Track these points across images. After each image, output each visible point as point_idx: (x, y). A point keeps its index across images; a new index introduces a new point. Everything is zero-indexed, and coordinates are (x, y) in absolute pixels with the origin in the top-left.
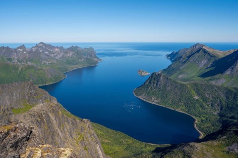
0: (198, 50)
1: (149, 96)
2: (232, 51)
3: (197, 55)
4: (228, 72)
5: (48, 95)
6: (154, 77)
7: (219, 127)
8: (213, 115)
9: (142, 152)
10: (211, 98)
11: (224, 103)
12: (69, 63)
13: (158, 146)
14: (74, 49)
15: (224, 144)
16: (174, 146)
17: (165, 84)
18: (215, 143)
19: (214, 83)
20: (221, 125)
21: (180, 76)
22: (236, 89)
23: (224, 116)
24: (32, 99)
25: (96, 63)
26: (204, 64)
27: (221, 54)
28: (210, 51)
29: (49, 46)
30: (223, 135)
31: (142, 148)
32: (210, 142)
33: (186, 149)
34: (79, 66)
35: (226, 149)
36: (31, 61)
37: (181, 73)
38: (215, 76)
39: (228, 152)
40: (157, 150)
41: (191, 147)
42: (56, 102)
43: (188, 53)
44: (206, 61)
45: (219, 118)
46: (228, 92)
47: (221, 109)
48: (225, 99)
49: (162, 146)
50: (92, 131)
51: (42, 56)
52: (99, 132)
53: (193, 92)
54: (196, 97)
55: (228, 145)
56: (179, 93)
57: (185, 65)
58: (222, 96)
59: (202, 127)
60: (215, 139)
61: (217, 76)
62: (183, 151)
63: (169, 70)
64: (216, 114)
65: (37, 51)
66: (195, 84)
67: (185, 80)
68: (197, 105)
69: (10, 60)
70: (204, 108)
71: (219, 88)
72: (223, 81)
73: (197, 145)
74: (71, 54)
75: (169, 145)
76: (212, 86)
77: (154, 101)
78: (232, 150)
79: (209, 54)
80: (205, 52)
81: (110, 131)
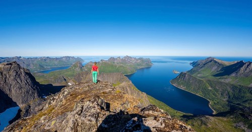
0: (210, 61)
1: (179, 84)
2: (236, 62)
3: (210, 64)
4: (233, 75)
5: (128, 80)
6: (182, 75)
7: (228, 109)
8: (223, 101)
9: (174, 116)
10: (220, 90)
11: (231, 94)
12: (139, 65)
13: (185, 114)
14: (141, 59)
15: (232, 121)
16: (195, 116)
17: (189, 79)
18: (225, 119)
19: (223, 81)
20: (229, 108)
21: (199, 75)
22: (240, 86)
23: (232, 102)
24: (121, 81)
25: (151, 65)
26: (214, 69)
27: (227, 64)
28: (220, 61)
29: (130, 57)
30: (231, 115)
31: (174, 113)
32: (221, 118)
33: (203, 119)
34: (143, 67)
35: (234, 125)
36: (122, 63)
37: (199, 74)
38: (223, 77)
39: (236, 127)
40: (184, 116)
41: (207, 118)
42: (131, 83)
43: (204, 62)
44: (216, 67)
45: (227, 103)
46: (234, 87)
47: (229, 97)
48: (231, 91)
49: (187, 114)
50: (147, 99)
51: (127, 62)
52: (151, 100)
53: (208, 84)
54: (210, 88)
55: (235, 122)
56: (198, 85)
57: (202, 69)
58: (229, 89)
59: (215, 107)
60: (225, 116)
61: (225, 77)
62: (201, 120)
63: (191, 71)
64: (225, 100)
65: (125, 60)
66: (209, 80)
67: (202, 78)
68: (211, 93)
69: (114, 63)
70: (216, 96)
71: (227, 84)
72: (230, 80)
73: (211, 117)
74: (139, 61)
75: (192, 115)
76: (221, 83)
77: (182, 88)
78: (240, 126)
79: (218, 63)
80: (216, 62)
81: (157, 100)
